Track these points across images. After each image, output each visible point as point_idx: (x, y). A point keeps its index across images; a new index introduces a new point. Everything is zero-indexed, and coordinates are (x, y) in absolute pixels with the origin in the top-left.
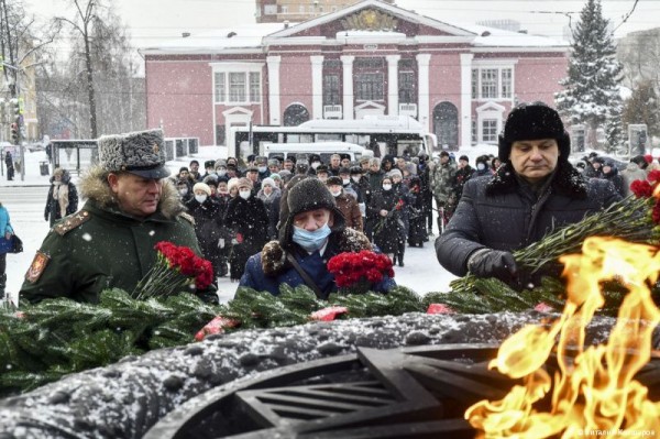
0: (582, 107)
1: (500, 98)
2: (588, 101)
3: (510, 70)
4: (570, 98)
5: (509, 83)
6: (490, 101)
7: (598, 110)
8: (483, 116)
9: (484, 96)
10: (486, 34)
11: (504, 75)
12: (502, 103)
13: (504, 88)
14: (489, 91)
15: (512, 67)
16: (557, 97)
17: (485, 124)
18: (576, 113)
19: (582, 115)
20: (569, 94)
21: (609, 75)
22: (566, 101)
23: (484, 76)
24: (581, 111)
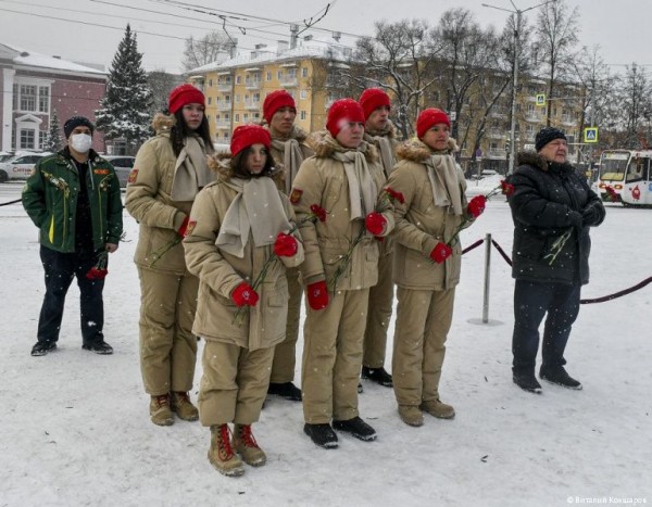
0: (119, 124)
1: (38, 112)
2: (125, 120)
3: (47, 88)
4: (109, 116)
5: (47, 99)
6: (29, 114)
7: (133, 127)
8: (22, 126)
9: (22, 108)
10: (25, 54)
11: (41, 92)
12: (39, 116)
13: (41, 104)
14: (28, 104)
15: (50, 85)
16: (97, 114)
17: (23, 133)
18: (114, 128)
19: (119, 130)
20: (108, 112)
21: (142, 99)
22: (106, 117)
23: (23, 91)
24: (119, 127)
